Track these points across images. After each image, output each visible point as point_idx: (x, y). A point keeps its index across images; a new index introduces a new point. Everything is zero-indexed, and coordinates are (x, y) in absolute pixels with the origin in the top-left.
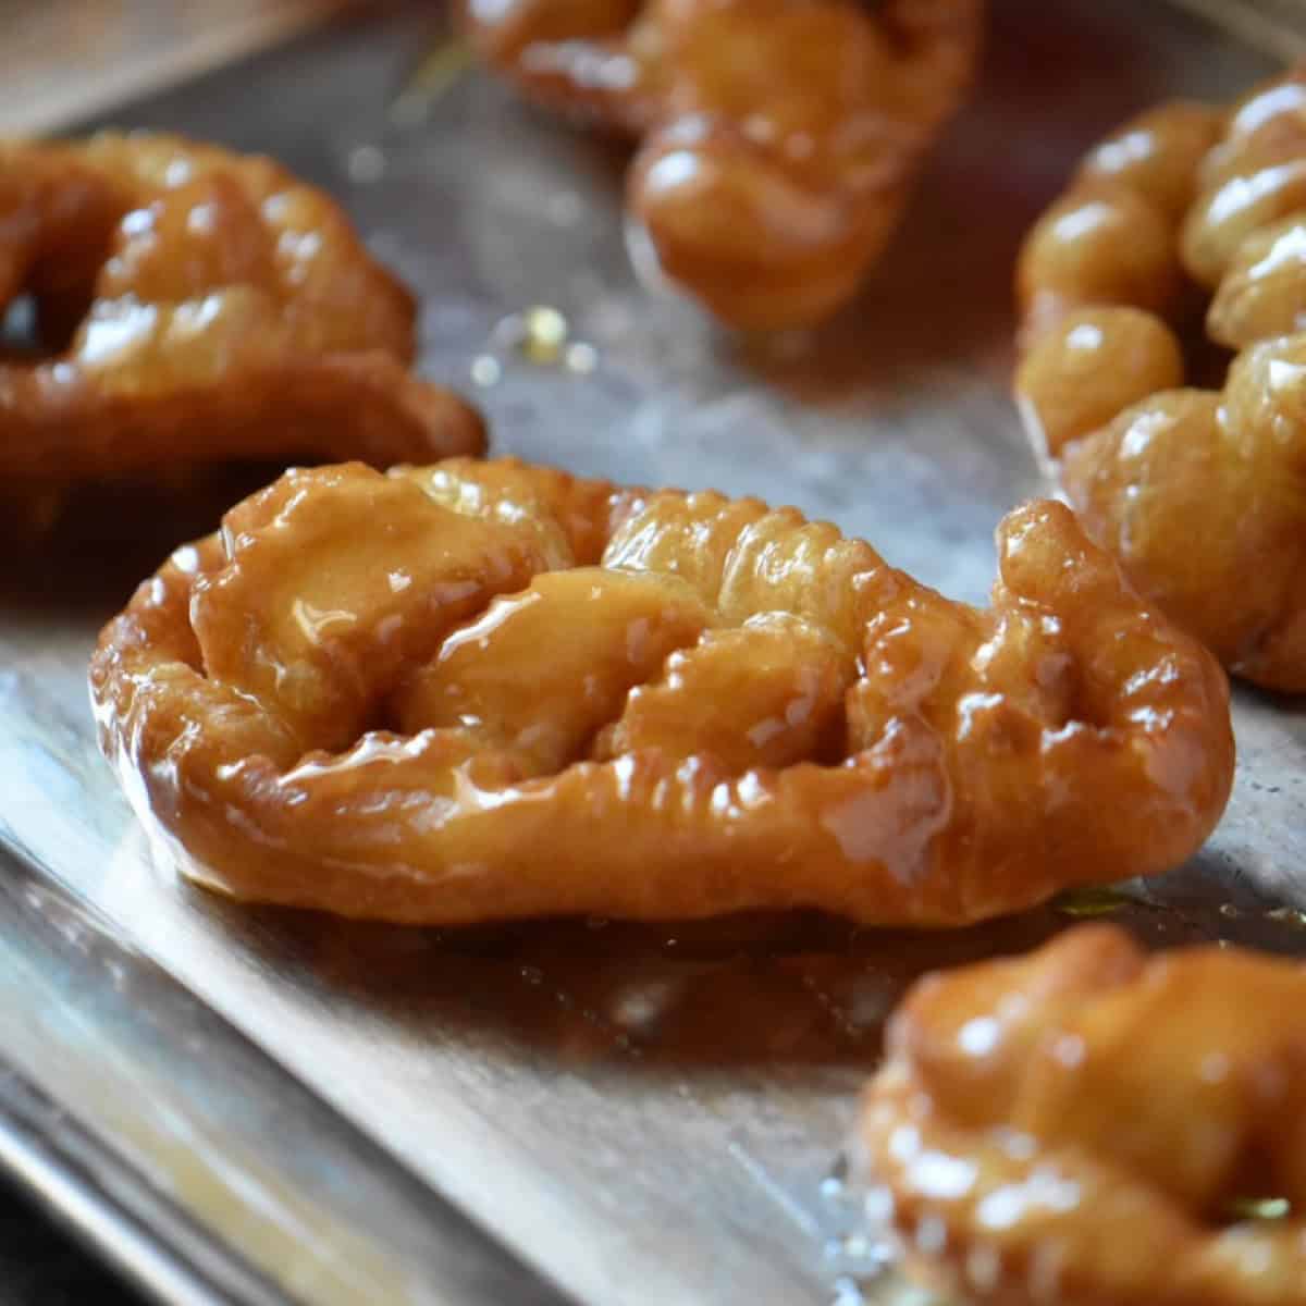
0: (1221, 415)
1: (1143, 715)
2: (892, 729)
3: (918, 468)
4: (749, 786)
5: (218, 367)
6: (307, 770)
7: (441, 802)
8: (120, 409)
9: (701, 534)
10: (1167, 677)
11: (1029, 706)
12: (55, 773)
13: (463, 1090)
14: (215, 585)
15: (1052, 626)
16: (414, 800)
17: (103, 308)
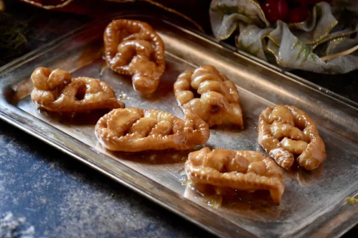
0: (201, 100)
1: (201, 129)
2: (178, 131)
3: (166, 107)
4: (166, 137)
5: (100, 100)
6: (121, 137)
7: (136, 140)
8: (90, 104)
9: (155, 114)
10: (203, 125)
11: (191, 128)
12: (89, 140)
13: (140, 167)
14: (110, 120)
15: (192, 121)
16: (133, 140)
17: (86, 94)
